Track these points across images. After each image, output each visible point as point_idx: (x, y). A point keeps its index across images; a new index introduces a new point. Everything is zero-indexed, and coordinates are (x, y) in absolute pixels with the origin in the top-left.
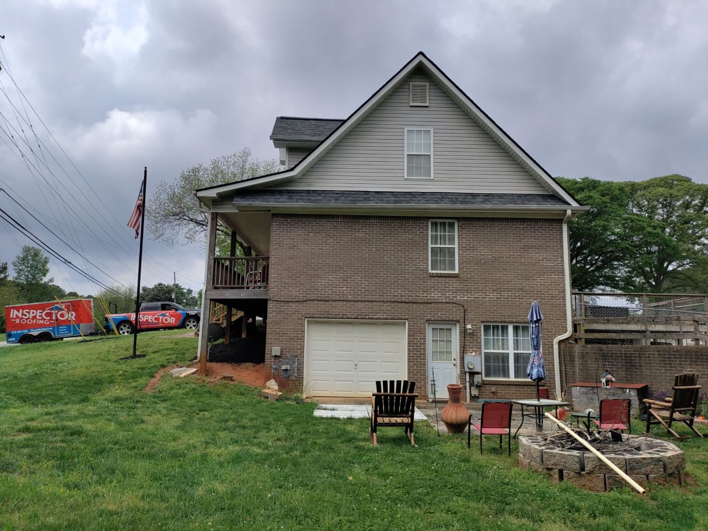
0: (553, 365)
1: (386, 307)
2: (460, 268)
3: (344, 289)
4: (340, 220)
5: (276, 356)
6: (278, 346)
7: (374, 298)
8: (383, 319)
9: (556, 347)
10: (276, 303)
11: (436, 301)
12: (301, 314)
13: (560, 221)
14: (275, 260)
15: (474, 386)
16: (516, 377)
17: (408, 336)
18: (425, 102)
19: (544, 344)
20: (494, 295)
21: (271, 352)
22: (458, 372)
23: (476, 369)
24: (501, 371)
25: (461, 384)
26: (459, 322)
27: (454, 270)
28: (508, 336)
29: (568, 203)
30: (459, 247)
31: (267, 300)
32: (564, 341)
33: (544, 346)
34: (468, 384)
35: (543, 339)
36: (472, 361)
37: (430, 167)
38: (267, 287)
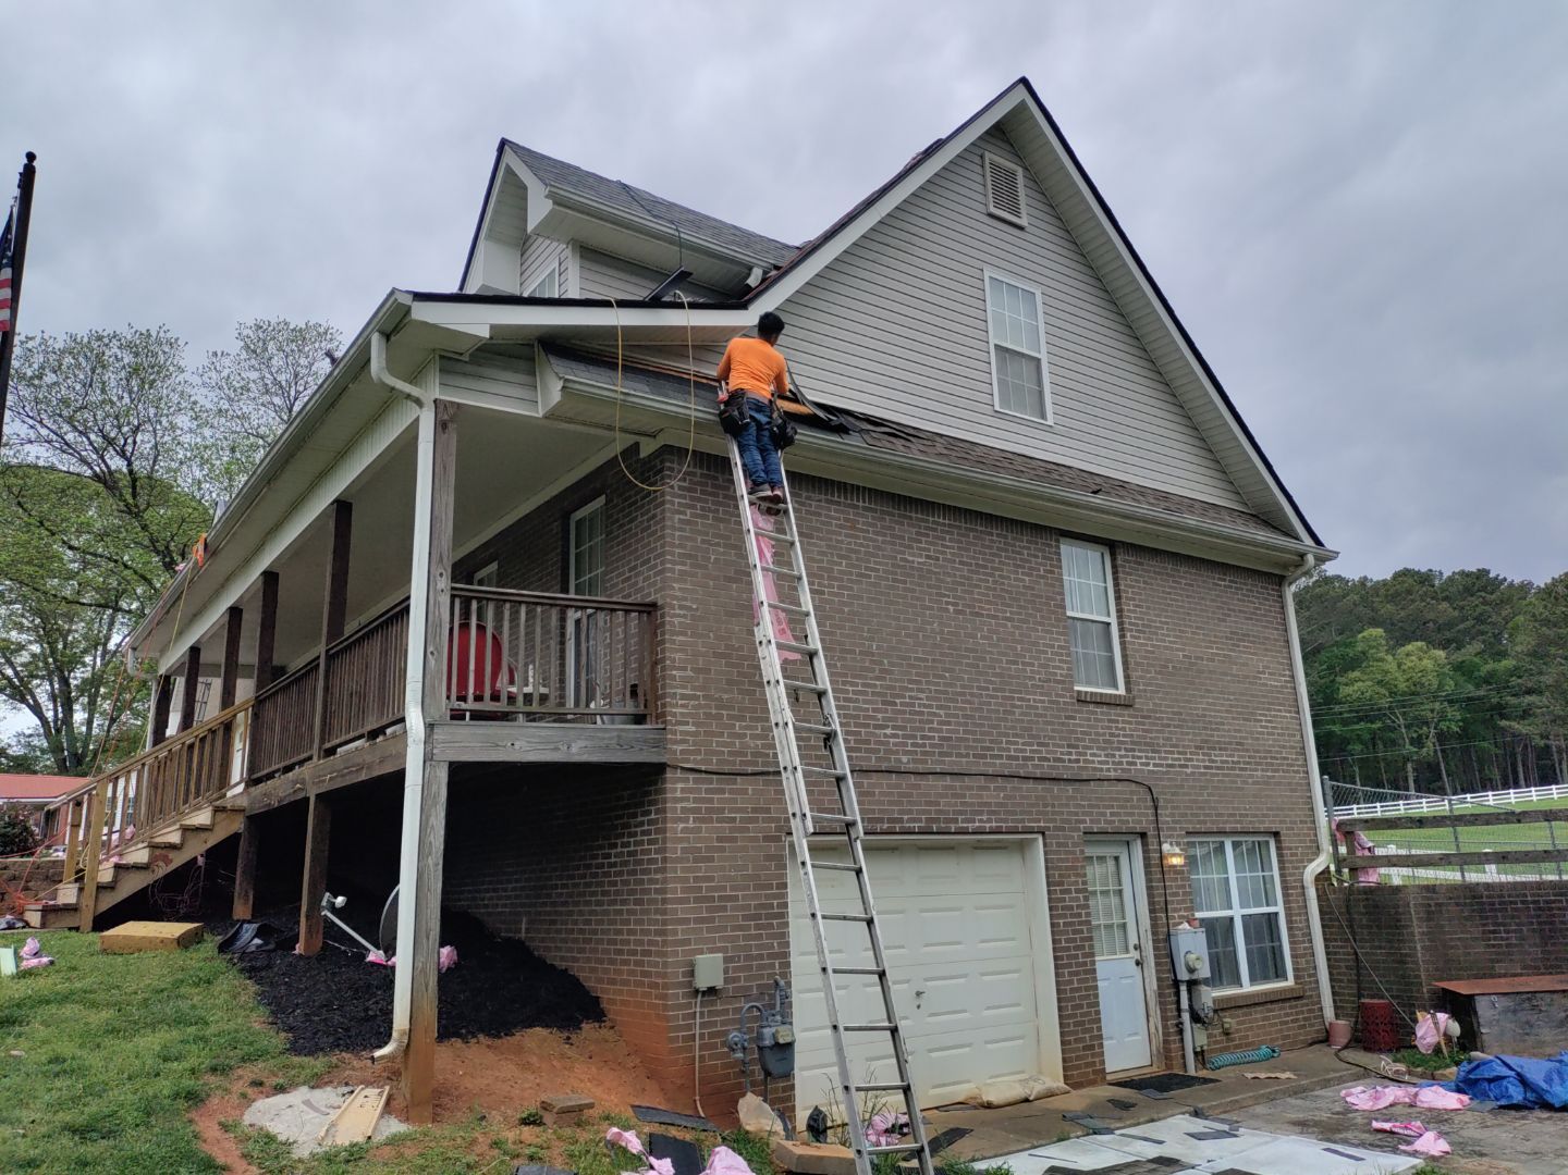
0: (1311, 941)
1: (994, 794)
2: (1128, 683)
3: (889, 731)
4: (861, 504)
5: (712, 991)
6: (712, 951)
7: (963, 764)
8: (990, 833)
9: (1312, 893)
10: (696, 781)
11: (1098, 775)
12: (771, 820)
13: (1280, 581)
14: (684, 616)
15: (1196, 1018)
16: (1253, 979)
17: (1049, 884)
18: (1017, 214)
19: (1285, 888)
20: (1199, 760)
21: (692, 973)
22: (1153, 985)
23: (1204, 971)
24: (1223, 969)
25: (1164, 1019)
26: (1143, 835)
27: (1115, 686)
28: (1226, 871)
29: (1297, 538)
30: (1121, 624)
31: (659, 769)
32: (1323, 876)
33: (1286, 895)
34: (1186, 1017)
35: (1282, 876)
36: (1192, 947)
37: (1041, 393)
38: (661, 716)
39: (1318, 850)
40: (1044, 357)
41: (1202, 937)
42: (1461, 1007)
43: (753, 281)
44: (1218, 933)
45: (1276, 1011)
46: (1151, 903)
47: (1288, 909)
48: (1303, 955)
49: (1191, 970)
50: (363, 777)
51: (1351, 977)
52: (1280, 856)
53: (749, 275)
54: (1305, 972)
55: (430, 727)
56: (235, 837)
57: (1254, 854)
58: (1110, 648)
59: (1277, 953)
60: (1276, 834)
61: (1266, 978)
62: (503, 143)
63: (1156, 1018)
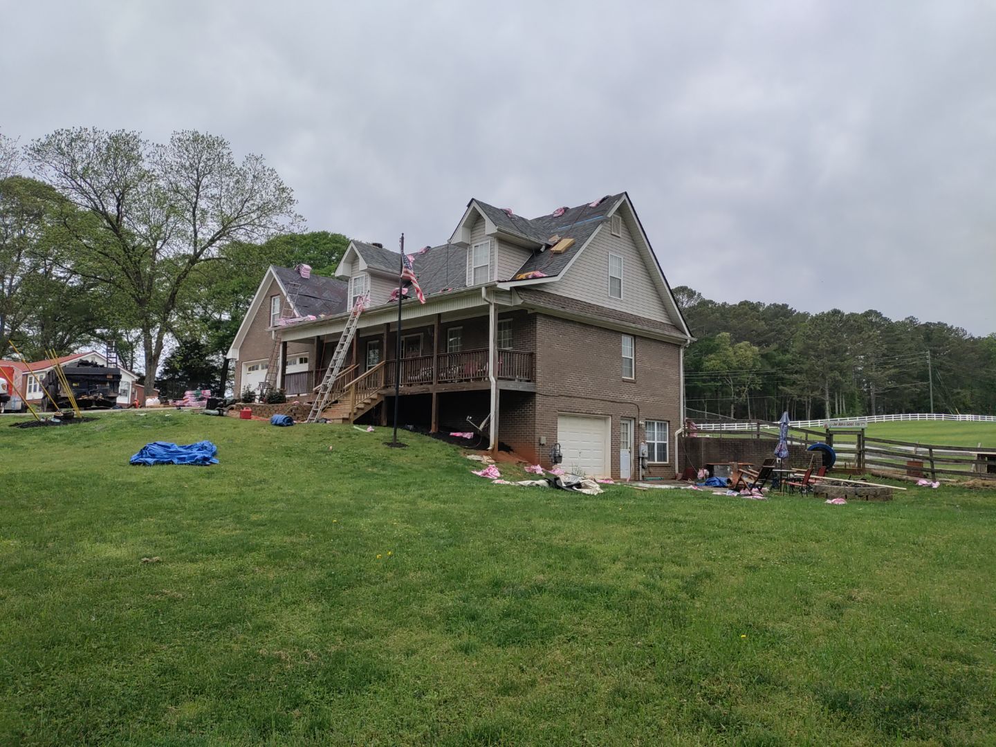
0: (674, 452)
1: (601, 405)
2: (635, 376)
3: (580, 387)
4: (576, 326)
5: (543, 445)
6: (544, 436)
7: (595, 397)
8: (599, 415)
9: (677, 439)
10: (541, 397)
11: (626, 401)
12: (555, 407)
13: (679, 346)
14: (541, 357)
15: (643, 467)
16: (658, 461)
17: (612, 429)
18: (618, 233)
19: (669, 437)
20: (651, 399)
21: (540, 440)
22: (633, 458)
23: (646, 455)
24: (651, 457)
25: (635, 466)
26: (635, 419)
27: (631, 377)
28: (654, 430)
29: (685, 334)
30: (635, 359)
31: (534, 393)
32: (680, 435)
33: (669, 438)
34: (641, 467)
35: (669, 433)
36: (644, 449)
37: (620, 290)
38: (535, 381)
39: (680, 427)
40: (622, 279)
41: (647, 447)
42: (710, 468)
43: (542, 250)
44: (651, 446)
45: (663, 469)
46: (635, 437)
47: (669, 443)
48: (672, 456)
49: (643, 454)
50: (465, 390)
51: (684, 461)
52: (669, 428)
53: (541, 248)
54: (672, 459)
55: (496, 381)
56: (382, 402)
57: (661, 426)
58: (632, 366)
59: (665, 454)
60: (669, 422)
61: (661, 460)
62: (473, 199)
63: (633, 467)
